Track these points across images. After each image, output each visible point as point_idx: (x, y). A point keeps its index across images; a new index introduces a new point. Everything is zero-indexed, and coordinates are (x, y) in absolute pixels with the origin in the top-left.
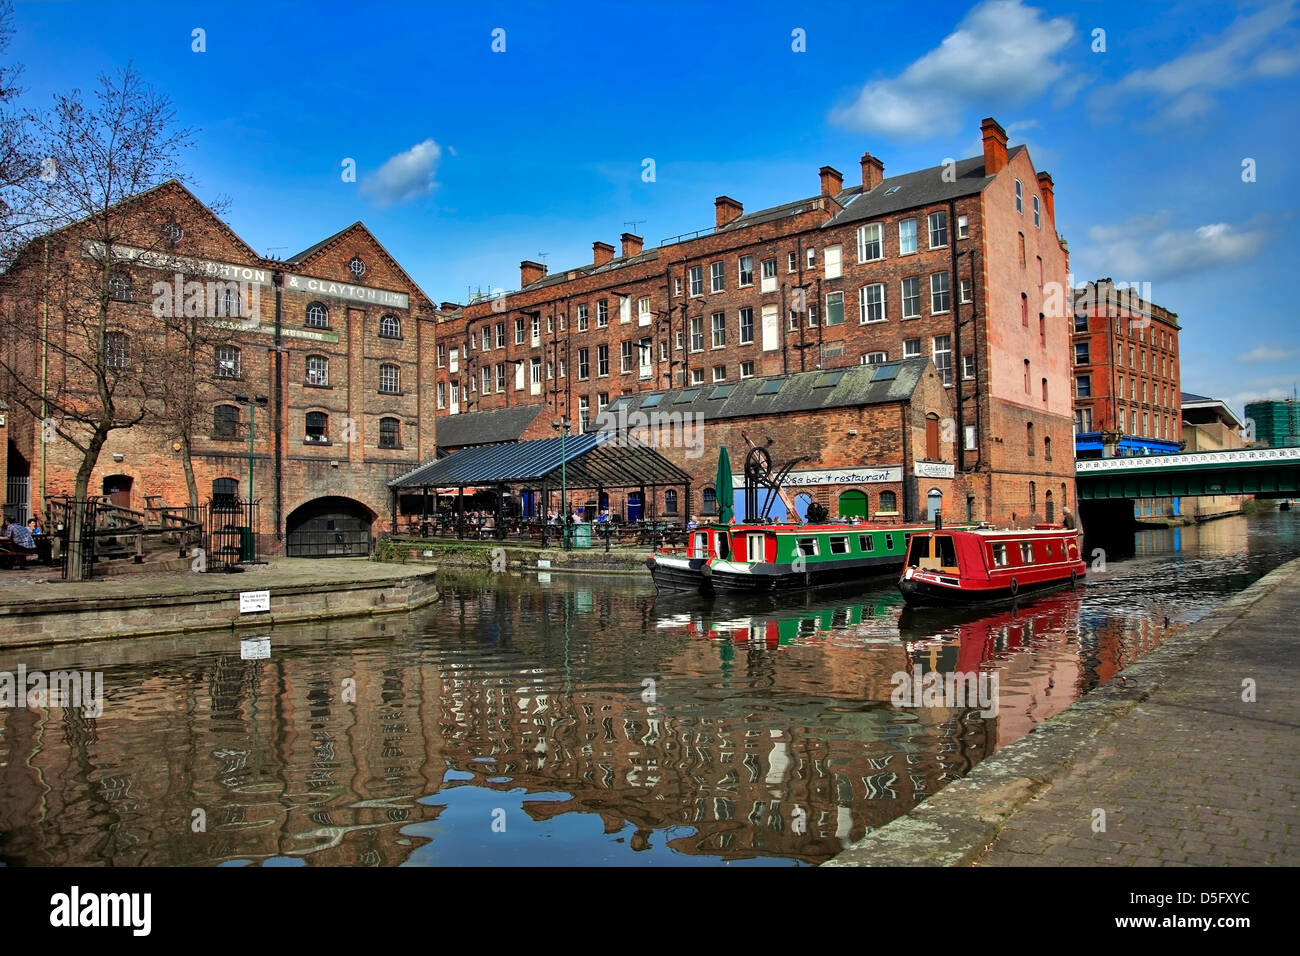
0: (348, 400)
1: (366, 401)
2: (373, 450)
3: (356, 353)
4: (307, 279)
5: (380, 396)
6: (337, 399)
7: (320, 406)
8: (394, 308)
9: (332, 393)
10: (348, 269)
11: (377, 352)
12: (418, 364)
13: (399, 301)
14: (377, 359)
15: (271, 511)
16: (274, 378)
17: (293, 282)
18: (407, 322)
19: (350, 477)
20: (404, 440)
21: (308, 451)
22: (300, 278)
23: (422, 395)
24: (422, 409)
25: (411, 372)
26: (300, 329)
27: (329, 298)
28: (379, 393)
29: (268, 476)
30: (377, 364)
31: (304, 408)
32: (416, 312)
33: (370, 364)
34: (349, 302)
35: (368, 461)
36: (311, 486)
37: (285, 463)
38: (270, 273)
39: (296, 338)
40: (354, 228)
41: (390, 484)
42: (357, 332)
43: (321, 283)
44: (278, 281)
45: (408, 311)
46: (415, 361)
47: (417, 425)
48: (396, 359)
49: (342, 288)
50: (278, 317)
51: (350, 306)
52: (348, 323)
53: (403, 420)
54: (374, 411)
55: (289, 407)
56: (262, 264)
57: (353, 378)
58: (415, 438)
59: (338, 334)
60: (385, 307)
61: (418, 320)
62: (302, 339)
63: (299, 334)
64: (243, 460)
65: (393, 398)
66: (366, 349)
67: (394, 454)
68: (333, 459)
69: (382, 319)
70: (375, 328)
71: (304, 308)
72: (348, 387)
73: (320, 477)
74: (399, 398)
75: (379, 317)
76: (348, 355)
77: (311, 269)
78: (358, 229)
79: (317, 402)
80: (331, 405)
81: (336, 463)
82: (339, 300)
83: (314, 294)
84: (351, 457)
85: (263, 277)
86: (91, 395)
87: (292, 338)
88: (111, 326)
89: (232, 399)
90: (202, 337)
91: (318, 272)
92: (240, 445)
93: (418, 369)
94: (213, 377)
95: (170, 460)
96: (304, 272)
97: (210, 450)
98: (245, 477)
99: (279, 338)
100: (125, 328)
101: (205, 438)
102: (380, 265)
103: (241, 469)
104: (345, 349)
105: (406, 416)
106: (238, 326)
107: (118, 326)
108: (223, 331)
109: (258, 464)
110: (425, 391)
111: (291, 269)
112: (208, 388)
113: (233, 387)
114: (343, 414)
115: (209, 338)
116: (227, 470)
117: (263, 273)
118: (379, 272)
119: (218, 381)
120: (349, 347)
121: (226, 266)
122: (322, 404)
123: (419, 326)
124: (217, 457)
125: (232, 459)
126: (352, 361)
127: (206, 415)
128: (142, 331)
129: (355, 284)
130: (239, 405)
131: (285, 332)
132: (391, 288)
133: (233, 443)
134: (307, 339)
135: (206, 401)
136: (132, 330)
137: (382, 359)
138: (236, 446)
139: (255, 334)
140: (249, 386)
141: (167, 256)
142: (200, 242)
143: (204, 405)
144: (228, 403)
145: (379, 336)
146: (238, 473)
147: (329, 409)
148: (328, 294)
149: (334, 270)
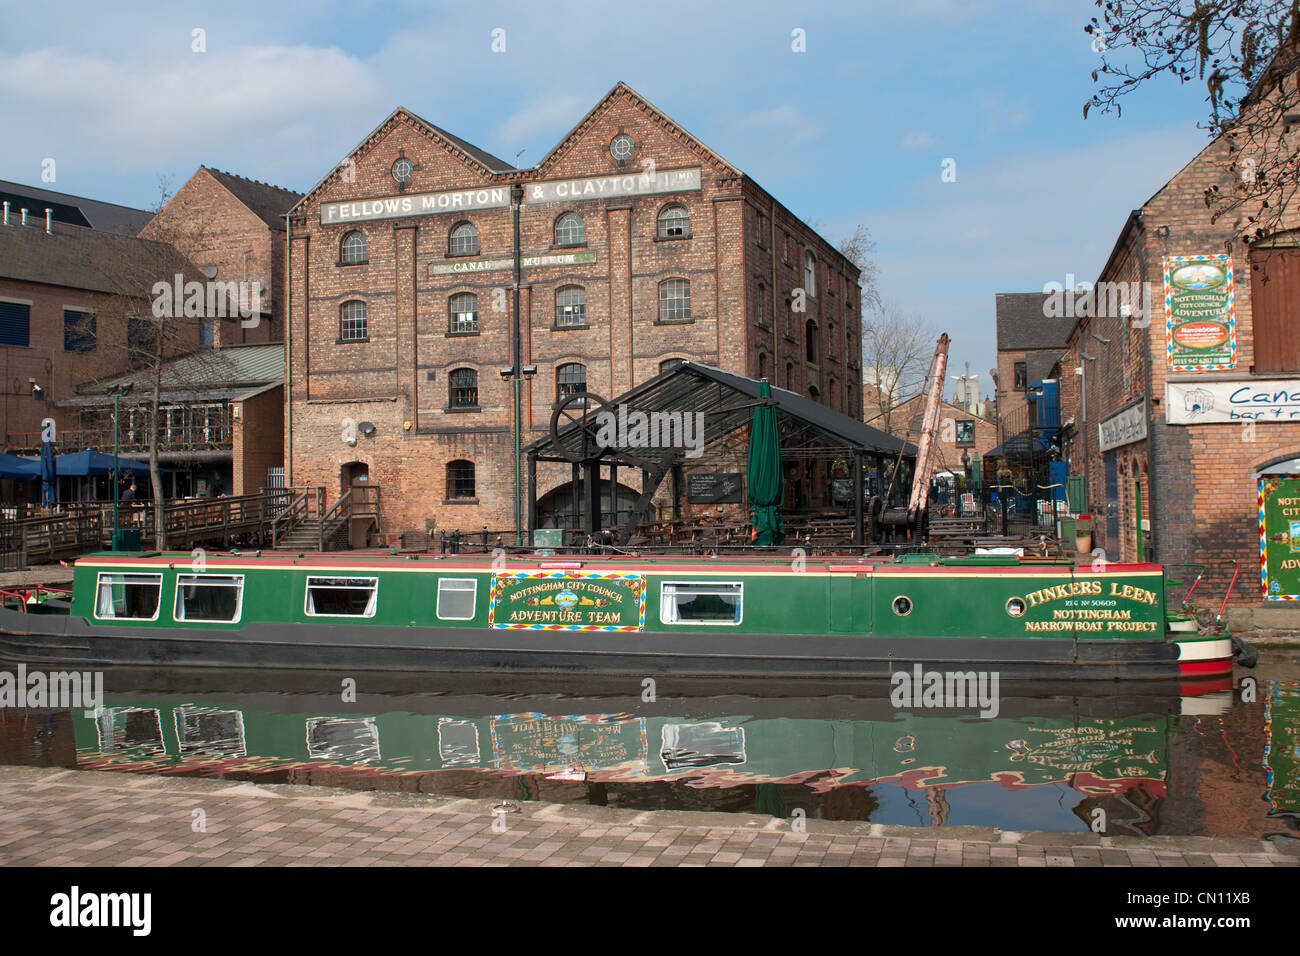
0: (610, 341)
1: (636, 340)
4: (553, 184)
5: (655, 330)
6: (596, 341)
7: (573, 355)
8: (675, 194)
9: (589, 335)
11: (652, 265)
12: (715, 271)
13: (688, 180)
14: (652, 275)
15: (511, 501)
16: (511, 326)
17: (537, 192)
18: (698, 211)
22: (545, 185)
23: (722, 317)
24: (722, 340)
25: (706, 285)
26: (545, 254)
27: (583, 202)
28: (658, 323)
29: (507, 456)
30: (652, 283)
31: (552, 361)
32: (712, 192)
33: (642, 285)
34: (609, 201)
37: (527, 436)
38: (508, 189)
39: (541, 267)
40: (613, 94)
42: (620, 242)
43: (573, 184)
44: (518, 195)
45: (698, 194)
46: (712, 267)
48: (680, 270)
49: (602, 183)
50: (518, 244)
51: (609, 206)
52: (608, 231)
54: (648, 350)
55: (533, 360)
56: (499, 178)
57: (618, 309)
59: (596, 251)
60: (664, 195)
61: (715, 202)
62: (548, 267)
63: (545, 261)
64: (478, 436)
65: (678, 328)
66: (635, 263)
69: (659, 215)
70: (648, 230)
71: (550, 224)
72: (610, 323)
74: (688, 327)
75: (653, 213)
76: (609, 278)
77: (558, 169)
78: (619, 93)
79: (569, 350)
80: (588, 351)
82: (594, 203)
83: (563, 202)
85: (499, 196)
86: (330, 373)
87: (537, 268)
88: (347, 294)
89: (466, 360)
90: (434, 289)
91: (568, 174)
92: (476, 417)
93: (717, 278)
94: (446, 336)
95: (402, 442)
96: (549, 176)
97: (444, 426)
98: (480, 458)
99: (519, 272)
100: (359, 293)
101: (438, 412)
102: (654, 134)
103: (476, 447)
104: (606, 269)
105: (700, 354)
106: (473, 266)
107: (353, 293)
108: (455, 275)
109: (495, 440)
110: (726, 311)
111: (533, 175)
112: (440, 349)
113: (468, 345)
114: (605, 362)
115: (441, 289)
116: (459, 450)
117: (500, 191)
118: (653, 146)
119: (451, 340)
120: (610, 265)
121: (459, 194)
122: (576, 351)
123: (715, 211)
124: (449, 434)
125: (466, 436)
126: (614, 285)
127: (440, 383)
128: (375, 294)
129: (619, 173)
130: (475, 367)
131: (527, 262)
132: (670, 164)
133: (469, 415)
134: (555, 266)
135: (439, 366)
136: (364, 294)
137: (662, 272)
138: (472, 419)
139: (492, 272)
140: (486, 340)
141: (398, 201)
142: (430, 173)
143: (437, 371)
144: (462, 365)
145: (655, 241)
146: (472, 453)
147: (586, 357)
148: (581, 198)
149: (590, 161)
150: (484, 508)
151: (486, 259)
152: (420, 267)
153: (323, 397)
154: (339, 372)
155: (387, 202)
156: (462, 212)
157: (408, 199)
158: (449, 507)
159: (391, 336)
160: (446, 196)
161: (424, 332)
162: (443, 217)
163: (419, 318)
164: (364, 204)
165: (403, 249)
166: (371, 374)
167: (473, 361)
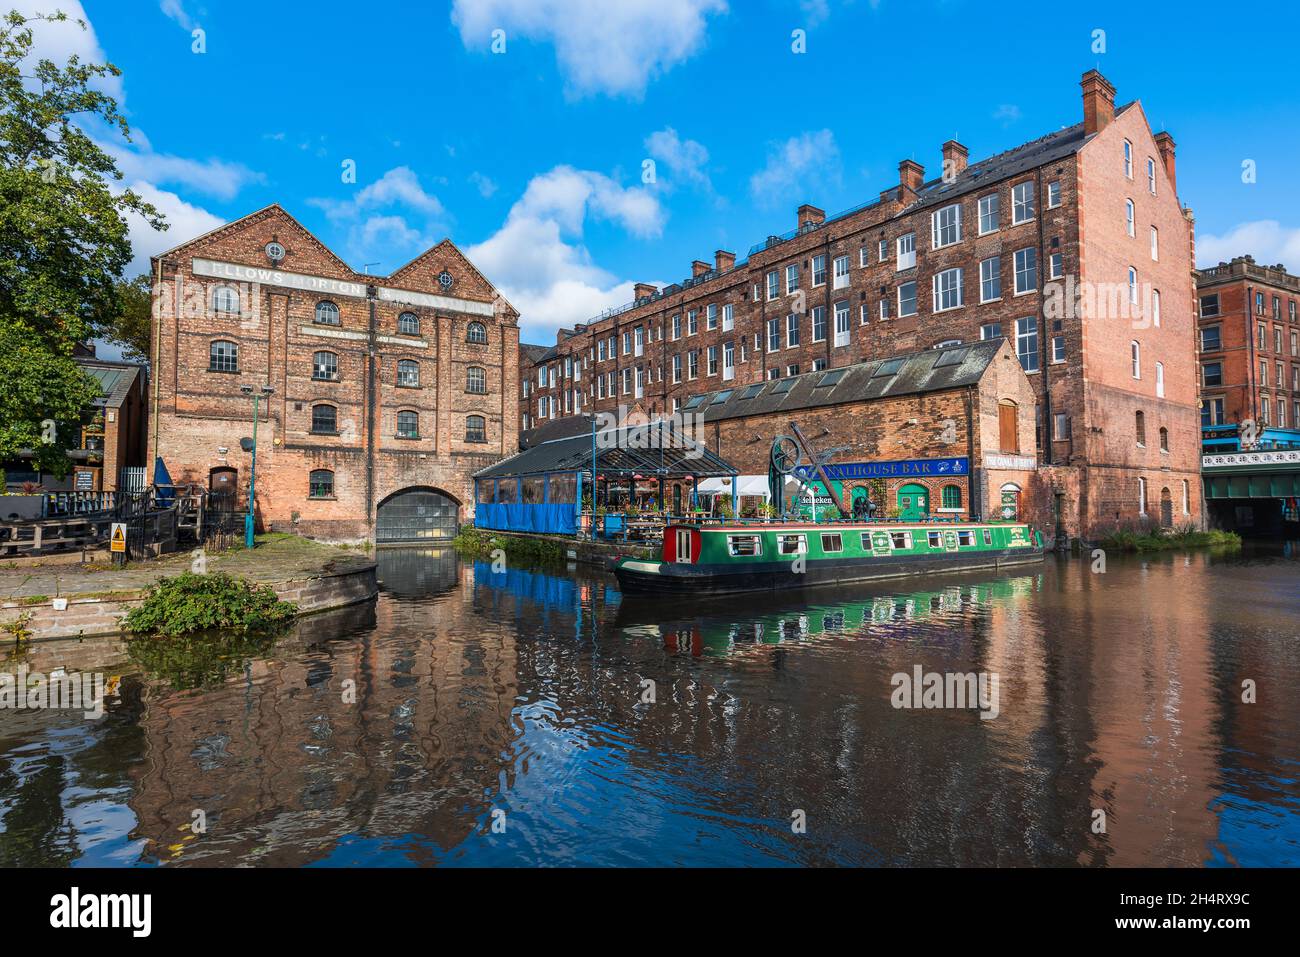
0: (437, 399)
1: (453, 400)
2: (459, 444)
3: (444, 357)
4: (399, 291)
5: (465, 396)
6: (426, 397)
7: (410, 405)
8: (479, 316)
9: (422, 394)
10: (437, 282)
11: (464, 356)
12: (502, 367)
13: (484, 309)
14: (463, 363)
15: (363, 499)
16: (367, 380)
17: (386, 294)
18: (492, 329)
19: (437, 469)
20: (488, 435)
21: (397, 445)
22: (392, 290)
23: (506, 394)
24: (505, 408)
25: (496, 374)
26: (393, 336)
27: (419, 308)
28: (466, 392)
29: (361, 468)
30: (464, 367)
31: (395, 407)
32: (501, 320)
33: (457, 368)
34: (438, 311)
35: (454, 454)
36: (401, 476)
37: (377, 456)
38: (364, 287)
39: (389, 344)
40: (442, 244)
41: (474, 474)
42: (445, 338)
43: (413, 295)
44: (372, 292)
45: (493, 319)
46: (500, 364)
47: (502, 421)
48: (482, 363)
49: (432, 299)
50: (372, 327)
51: (438, 314)
52: (437, 330)
53: (488, 417)
54: (461, 408)
55: (382, 406)
56: (358, 278)
57: (442, 380)
58: (499, 433)
59: (427, 341)
60: (472, 315)
61: (502, 326)
62: (394, 345)
63: (392, 340)
64: (338, 453)
65: (479, 397)
66: (454, 353)
67: (479, 448)
68: (422, 453)
69: (469, 327)
70: (462, 335)
71: (397, 317)
72: (437, 387)
73: (409, 468)
74: (485, 397)
75: (465, 325)
76: (437, 360)
77: (402, 282)
78: (446, 245)
79: (408, 402)
80: (421, 404)
81: (424, 456)
82: (429, 310)
83: (406, 305)
84: (439, 450)
85: (358, 290)
86: (200, 395)
87: (385, 344)
88: (220, 334)
89: (329, 399)
90: (302, 344)
91: (409, 285)
92: (336, 439)
93: (502, 371)
94: (312, 379)
95: (271, 453)
96: (396, 285)
97: (309, 444)
98: (340, 468)
99: (373, 344)
100: (232, 336)
101: (303, 434)
102: (467, 278)
103: (336, 461)
104: (434, 354)
105: (492, 414)
106: (335, 334)
107: (226, 334)
108: (321, 338)
109: (352, 457)
110: (508, 391)
111: (386, 282)
112: (307, 389)
113: (330, 388)
114: (432, 412)
115: (308, 345)
116: (323, 462)
117: (358, 286)
118: (466, 284)
119: (316, 383)
120: (438, 352)
121: (325, 281)
122: (413, 403)
123: (503, 332)
124: (314, 450)
125: (328, 452)
126: (440, 365)
127: (305, 413)
128: (248, 339)
129: (443, 296)
130: (337, 405)
131: (381, 339)
132: (477, 298)
133: (330, 437)
134: (399, 345)
135: (305, 401)
136: (238, 338)
137: (469, 362)
138: (330, 441)
139: (351, 341)
140: (345, 387)
141: (270, 272)
142: (299, 259)
143: (303, 404)
144: (325, 402)
145: (466, 342)
146: (333, 465)
147: (419, 408)
148: (418, 304)
149: (424, 283)
150: (341, 503)
151: (347, 330)
152: (290, 326)
153: (190, 412)
154: (209, 395)
155: (260, 271)
156: (328, 294)
157: (280, 274)
158: (312, 502)
159: (262, 373)
160: (314, 279)
161: (292, 375)
162: (312, 294)
163: (289, 363)
164: (238, 268)
165: (276, 310)
166: (242, 399)
167: (335, 400)
